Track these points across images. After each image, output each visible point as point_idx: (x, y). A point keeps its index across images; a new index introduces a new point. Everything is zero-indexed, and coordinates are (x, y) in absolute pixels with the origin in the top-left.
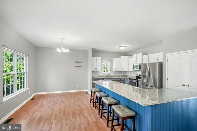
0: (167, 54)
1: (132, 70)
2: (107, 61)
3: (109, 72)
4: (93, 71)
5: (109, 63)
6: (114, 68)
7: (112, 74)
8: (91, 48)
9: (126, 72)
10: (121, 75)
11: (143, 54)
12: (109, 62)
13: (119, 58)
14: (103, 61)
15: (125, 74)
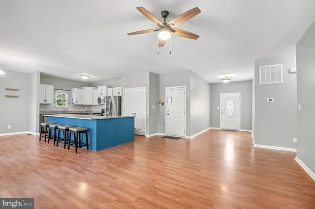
0: (124, 89)
1: (97, 104)
2: (64, 91)
3: (67, 106)
4: (40, 104)
5: (66, 95)
6: (74, 101)
7: (72, 109)
8: (38, 72)
9: (90, 106)
10: (84, 110)
11: (108, 87)
12: (66, 93)
13: (81, 88)
14: (57, 91)
15: (90, 110)
